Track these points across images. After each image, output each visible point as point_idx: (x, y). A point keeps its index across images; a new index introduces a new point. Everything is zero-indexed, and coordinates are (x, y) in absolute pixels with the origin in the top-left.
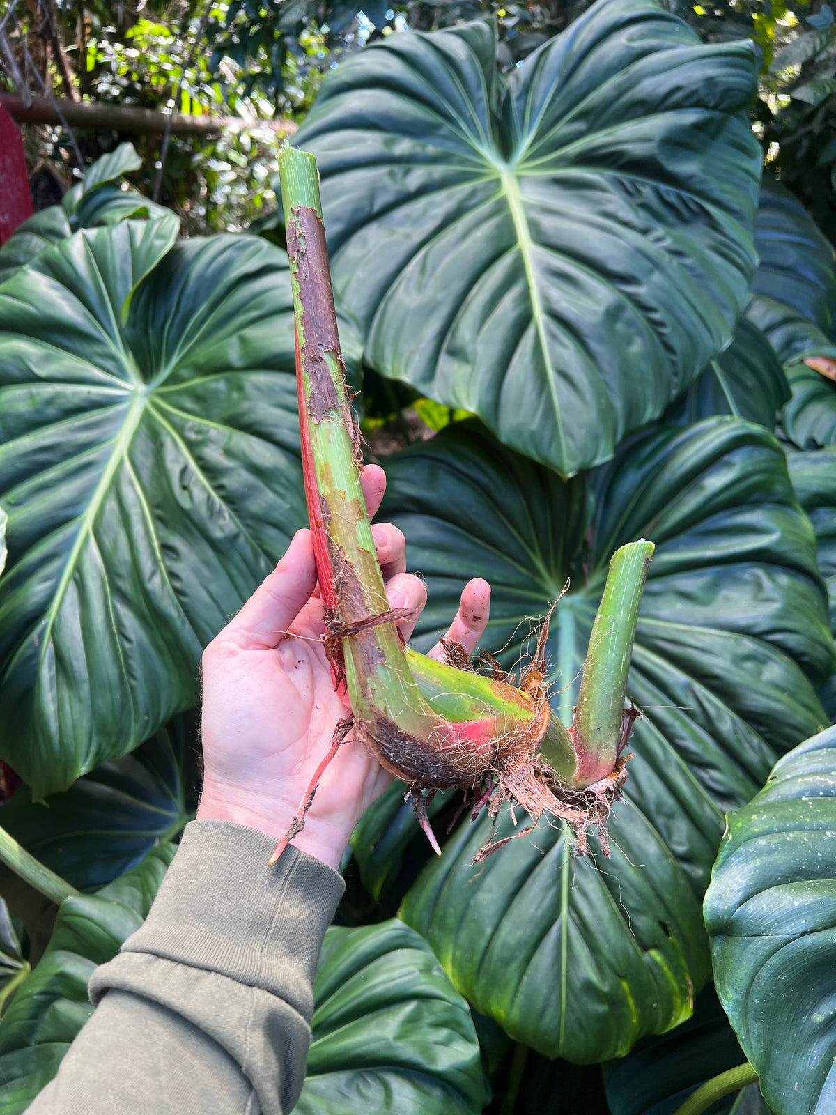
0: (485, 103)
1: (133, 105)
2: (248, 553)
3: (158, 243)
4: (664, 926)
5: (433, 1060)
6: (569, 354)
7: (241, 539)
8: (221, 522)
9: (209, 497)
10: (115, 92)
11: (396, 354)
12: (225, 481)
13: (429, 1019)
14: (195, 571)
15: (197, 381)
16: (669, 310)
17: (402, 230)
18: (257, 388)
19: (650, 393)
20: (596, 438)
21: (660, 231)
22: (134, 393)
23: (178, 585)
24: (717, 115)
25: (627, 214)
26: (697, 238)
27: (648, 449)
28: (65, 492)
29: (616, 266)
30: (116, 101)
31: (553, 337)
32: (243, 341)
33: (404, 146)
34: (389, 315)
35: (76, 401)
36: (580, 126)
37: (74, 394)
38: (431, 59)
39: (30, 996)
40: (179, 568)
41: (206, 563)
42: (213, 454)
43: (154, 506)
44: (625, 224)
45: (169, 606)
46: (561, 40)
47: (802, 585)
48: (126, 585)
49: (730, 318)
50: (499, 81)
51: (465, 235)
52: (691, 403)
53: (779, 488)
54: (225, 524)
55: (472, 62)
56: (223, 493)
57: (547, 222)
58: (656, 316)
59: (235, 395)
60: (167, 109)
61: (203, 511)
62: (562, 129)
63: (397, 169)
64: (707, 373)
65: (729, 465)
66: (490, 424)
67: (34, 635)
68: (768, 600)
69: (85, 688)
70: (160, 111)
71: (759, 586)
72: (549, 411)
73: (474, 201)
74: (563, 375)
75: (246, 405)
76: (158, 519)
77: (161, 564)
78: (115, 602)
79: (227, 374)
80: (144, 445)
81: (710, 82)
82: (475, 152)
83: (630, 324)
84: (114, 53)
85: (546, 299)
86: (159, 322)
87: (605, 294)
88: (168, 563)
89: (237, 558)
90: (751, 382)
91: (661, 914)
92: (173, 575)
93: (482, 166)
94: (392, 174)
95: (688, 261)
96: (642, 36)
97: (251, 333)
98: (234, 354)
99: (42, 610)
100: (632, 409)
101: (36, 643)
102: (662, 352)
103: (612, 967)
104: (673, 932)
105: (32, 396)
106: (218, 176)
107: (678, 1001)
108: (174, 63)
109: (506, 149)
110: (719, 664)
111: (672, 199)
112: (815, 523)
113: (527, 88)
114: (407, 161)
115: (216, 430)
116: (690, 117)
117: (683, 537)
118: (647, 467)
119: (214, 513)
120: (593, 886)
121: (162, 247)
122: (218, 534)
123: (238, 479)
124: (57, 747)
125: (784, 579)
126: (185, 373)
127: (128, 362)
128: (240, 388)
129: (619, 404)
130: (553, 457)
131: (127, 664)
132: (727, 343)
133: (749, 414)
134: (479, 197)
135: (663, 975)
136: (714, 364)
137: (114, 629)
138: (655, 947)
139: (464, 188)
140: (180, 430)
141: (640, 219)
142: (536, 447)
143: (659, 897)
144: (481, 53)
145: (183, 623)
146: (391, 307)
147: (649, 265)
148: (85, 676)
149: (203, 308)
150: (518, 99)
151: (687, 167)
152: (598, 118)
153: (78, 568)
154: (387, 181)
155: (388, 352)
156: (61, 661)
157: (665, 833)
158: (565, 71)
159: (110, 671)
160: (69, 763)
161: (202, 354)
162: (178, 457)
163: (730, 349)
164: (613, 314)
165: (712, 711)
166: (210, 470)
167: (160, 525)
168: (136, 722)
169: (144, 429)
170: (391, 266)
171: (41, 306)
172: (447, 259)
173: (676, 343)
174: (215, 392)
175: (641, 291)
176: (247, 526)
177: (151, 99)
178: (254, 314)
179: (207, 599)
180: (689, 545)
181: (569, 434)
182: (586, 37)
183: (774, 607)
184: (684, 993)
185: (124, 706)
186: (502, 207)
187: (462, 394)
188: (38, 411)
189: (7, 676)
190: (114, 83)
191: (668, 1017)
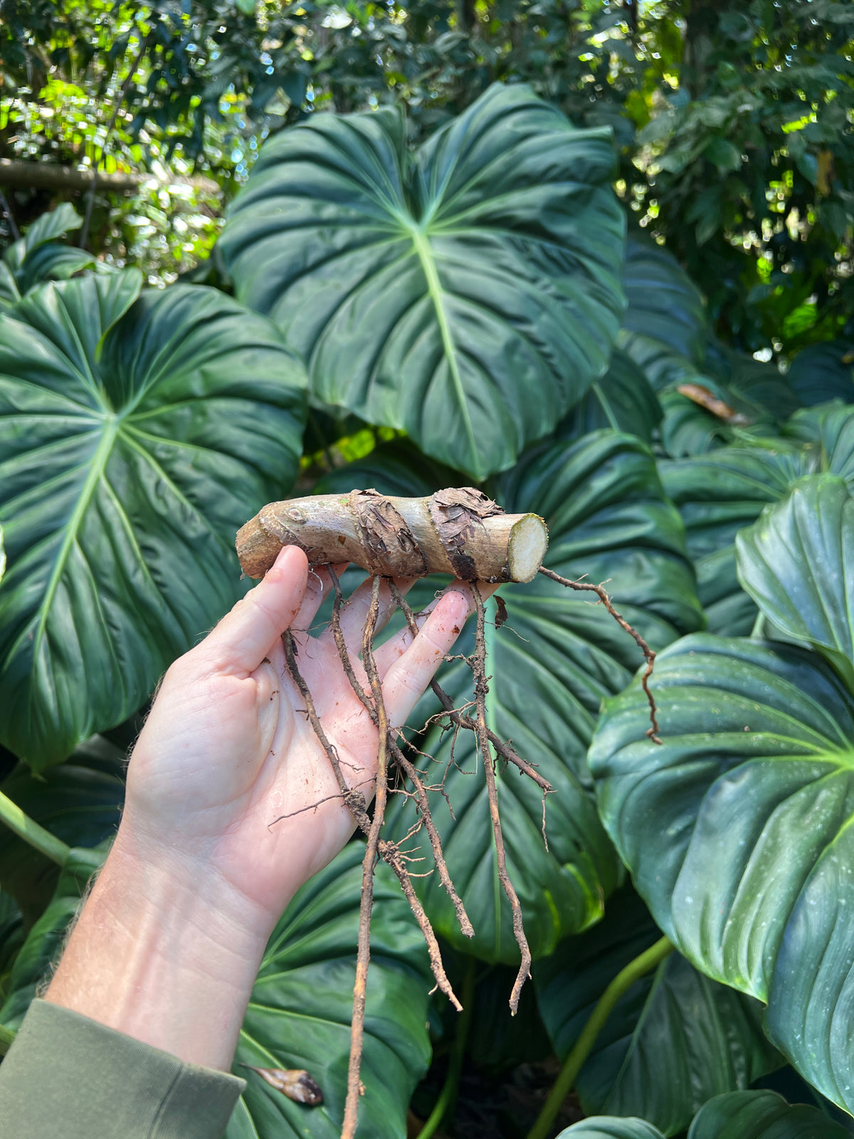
0: (396, 175)
1: (51, 163)
2: (218, 549)
3: (125, 293)
4: (577, 845)
5: (394, 944)
6: (477, 381)
7: (212, 539)
8: (194, 524)
9: (182, 505)
10: (33, 150)
11: (333, 383)
12: (196, 490)
13: (388, 915)
14: (173, 566)
15: (164, 410)
16: (556, 343)
17: (332, 282)
18: (220, 413)
19: (543, 412)
20: (501, 449)
21: (546, 280)
22: (106, 422)
23: (158, 578)
24: (587, 187)
25: (519, 266)
26: (576, 285)
27: (545, 460)
28: (50, 507)
29: (512, 309)
30: (32, 159)
31: (463, 367)
32: (205, 375)
33: (330, 211)
34: (325, 352)
35: (54, 430)
36: (477, 195)
37: (53, 424)
38: (350, 138)
39: (42, 935)
40: (159, 564)
41: (182, 559)
42: (183, 468)
43: (131, 515)
44: (519, 275)
45: (151, 596)
46: (459, 124)
47: (674, 565)
48: (111, 583)
49: (606, 350)
50: (409, 159)
51: (387, 284)
52: (579, 421)
53: (652, 487)
54: (197, 526)
55: (385, 141)
56: (194, 500)
57: (454, 274)
58: (547, 349)
59: (199, 420)
60: (84, 167)
61: (178, 516)
62: (463, 197)
63: (326, 230)
64: (590, 395)
65: (610, 469)
66: (415, 439)
67: (28, 630)
68: (648, 577)
69: (80, 671)
70: (77, 168)
71: (639, 567)
72: (463, 428)
73: (392, 257)
74: (473, 398)
75: (209, 427)
76: (137, 526)
77: (143, 564)
78: (102, 596)
79: (192, 403)
80: (119, 465)
81: (579, 161)
82: (390, 216)
83: (525, 356)
84: (28, 113)
85: (456, 338)
86: (127, 359)
87: (502, 332)
88: (149, 561)
89: (209, 554)
90: (628, 403)
91: (574, 835)
92: (153, 571)
93: (396, 227)
94: (321, 235)
95: (571, 304)
96: (524, 122)
97: (211, 367)
98: (197, 386)
99: (33, 610)
100: (530, 425)
101: (31, 637)
102: (552, 379)
103: (536, 880)
104: (584, 847)
105: (14, 427)
106: (138, 230)
107: (590, 904)
108: (88, 123)
109: (417, 212)
110: (609, 629)
111: (555, 254)
112: (684, 516)
113: (432, 162)
114: (334, 224)
115: (183, 449)
116: (565, 189)
117: (577, 531)
118: (545, 474)
119: (187, 518)
120: (517, 817)
121: (129, 297)
122: (191, 534)
123: (206, 488)
124: (57, 723)
125: (659, 560)
126: (152, 403)
127: (99, 396)
128: (203, 413)
129: (518, 421)
130: (467, 464)
131: (116, 649)
132: (603, 370)
133: (626, 428)
134: (396, 252)
135: (577, 883)
136: (597, 389)
137: (103, 619)
138: (571, 861)
139: (382, 247)
140: (151, 451)
141: (529, 270)
142: (454, 456)
143: (571, 820)
144: (391, 133)
145: (164, 610)
146: (327, 346)
147: (536, 308)
148: (80, 660)
149: (165, 347)
150: (425, 171)
151: (564, 228)
152: (491, 188)
153: (66, 571)
154: (317, 240)
155: (326, 382)
156: (55, 650)
157: (573, 769)
158: (464, 149)
159: (101, 654)
160: (68, 735)
161: (167, 387)
162: (150, 473)
163: (608, 374)
164: (511, 348)
165: (606, 668)
166: (180, 482)
167: (138, 531)
168: (127, 696)
169: (117, 453)
170: (324, 311)
171: (19, 348)
172: (372, 305)
173: (563, 370)
174: (181, 418)
175: (533, 329)
176: (216, 527)
177: (67, 157)
178: (211, 352)
179: (184, 588)
180: (582, 537)
181: (480, 446)
182: (479, 122)
183: (653, 583)
184: (595, 898)
185: (115, 684)
186: (415, 261)
187: (390, 414)
188: (20, 440)
189: (6, 667)
190: (30, 142)
191: (584, 917)
